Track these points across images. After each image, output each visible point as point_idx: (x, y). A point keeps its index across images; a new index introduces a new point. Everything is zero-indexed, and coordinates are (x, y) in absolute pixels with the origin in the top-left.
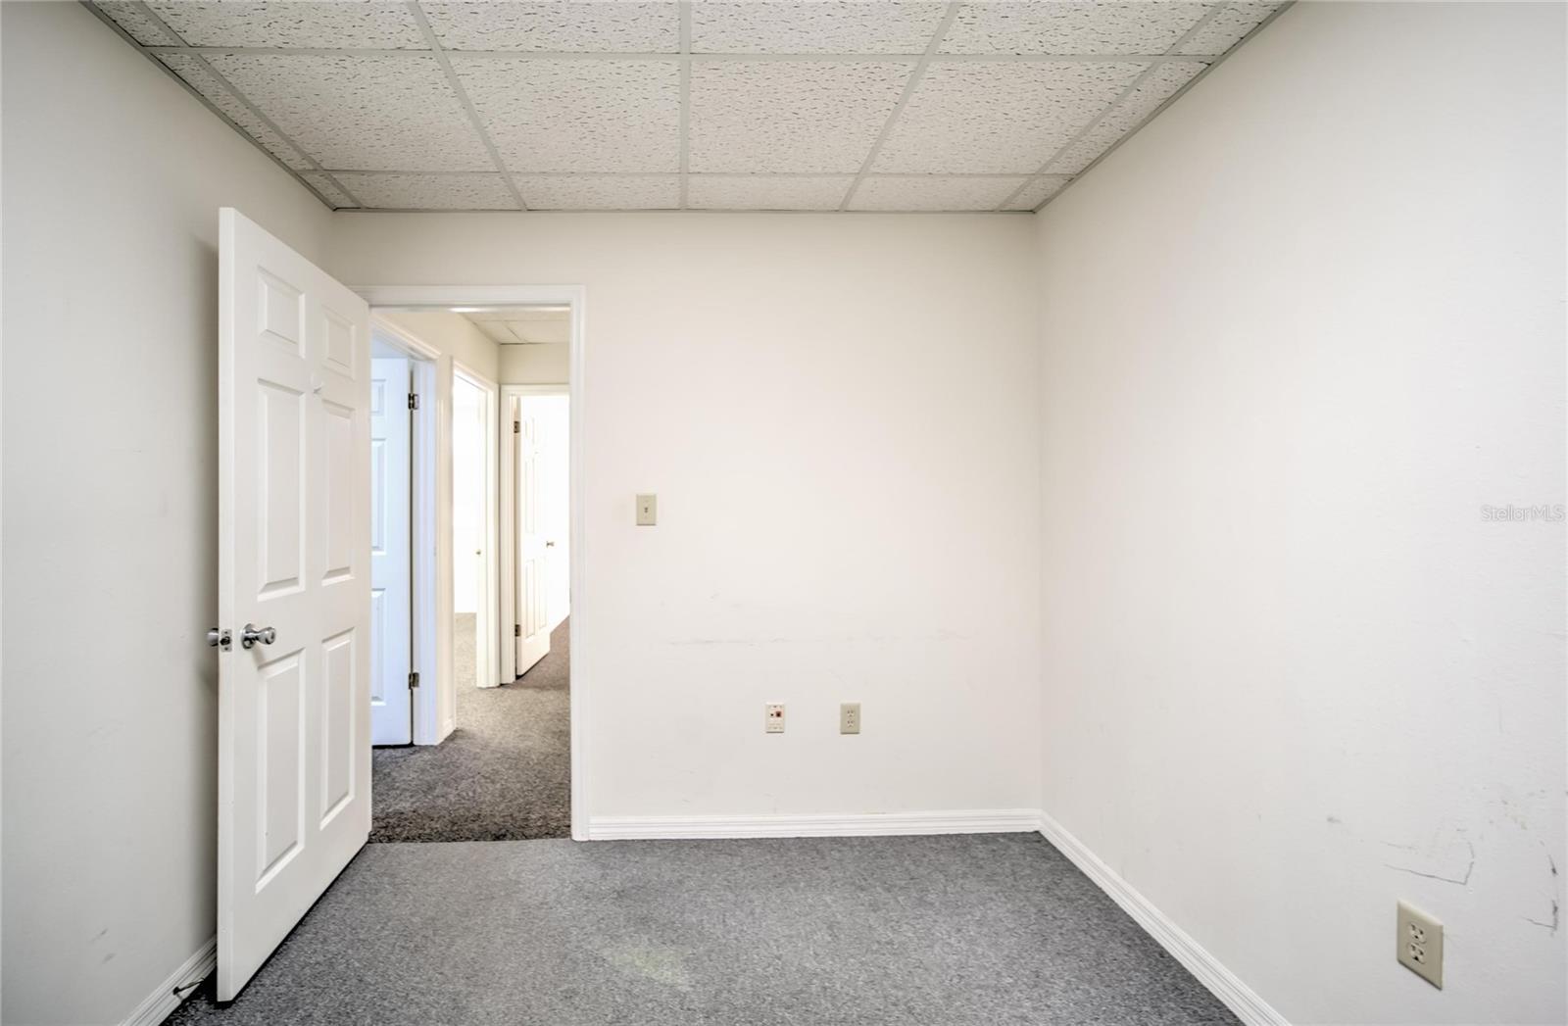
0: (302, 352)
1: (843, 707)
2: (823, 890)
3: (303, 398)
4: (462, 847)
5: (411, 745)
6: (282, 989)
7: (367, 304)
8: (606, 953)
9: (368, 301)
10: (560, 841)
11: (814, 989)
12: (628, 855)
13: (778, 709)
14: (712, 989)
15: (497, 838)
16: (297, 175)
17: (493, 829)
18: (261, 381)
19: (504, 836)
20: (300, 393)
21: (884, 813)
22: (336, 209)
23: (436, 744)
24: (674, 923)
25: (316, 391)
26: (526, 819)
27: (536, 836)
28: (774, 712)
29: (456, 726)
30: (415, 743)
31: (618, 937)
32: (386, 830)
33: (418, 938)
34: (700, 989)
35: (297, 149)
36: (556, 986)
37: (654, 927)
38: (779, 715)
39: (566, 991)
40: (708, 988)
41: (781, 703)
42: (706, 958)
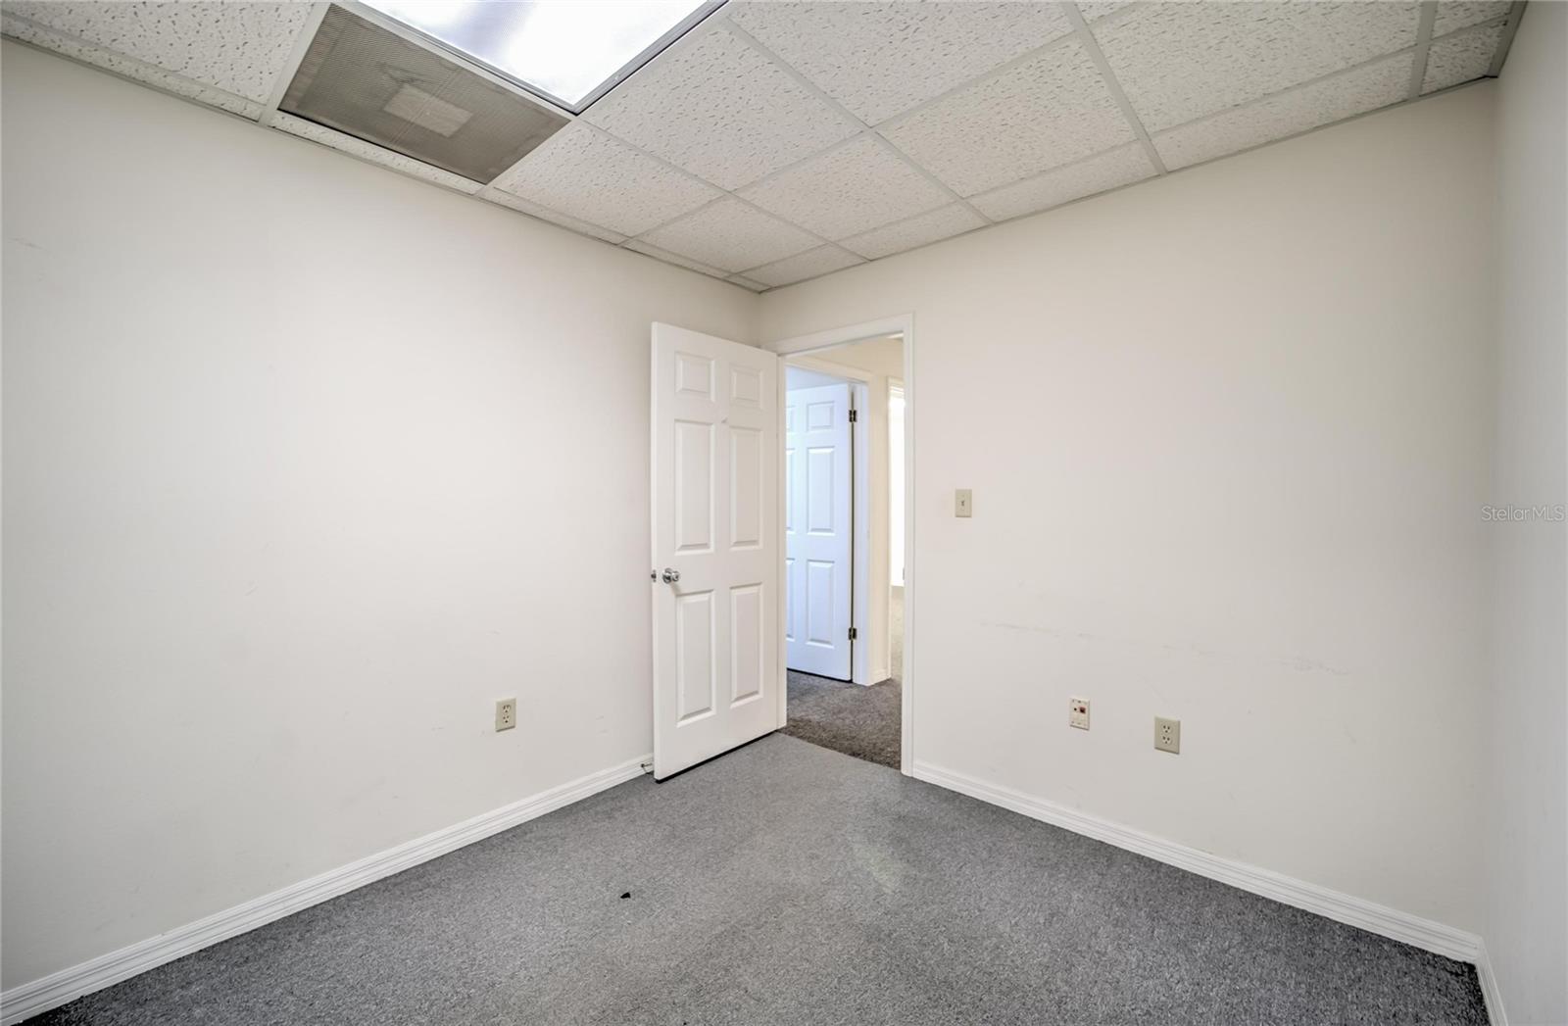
0: (713, 398)
1: (1158, 721)
2: (1079, 888)
3: (713, 427)
4: (829, 752)
5: (851, 681)
6: (685, 786)
7: (775, 355)
8: (856, 846)
9: (774, 351)
10: (892, 771)
11: (986, 943)
12: (931, 797)
13: (1082, 705)
14: (905, 901)
15: (854, 754)
16: (725, 281)
17: (856, 748)
18: (677, 421)
19: (859, 755)
20: (709, 424)
21: (1211, 853)
22: (760, 293)
23: (867, 685)
24: (921, 851)
25: (724, 422)
26: (883, 750)
27: (880, 763)
28: (1078, 706)
29: (890, 676)
30: (854, 681)
31: (874, 841)
32: (795, 728)
33: (761, 791)
34: (898, 896)
35: (711, 267)
36: (811, 848)
37: (904, 846)
38: (1082, 711)
39: (813, 854)
40: (905, 899)
41: (1087, 700)
42: (922, 882)
